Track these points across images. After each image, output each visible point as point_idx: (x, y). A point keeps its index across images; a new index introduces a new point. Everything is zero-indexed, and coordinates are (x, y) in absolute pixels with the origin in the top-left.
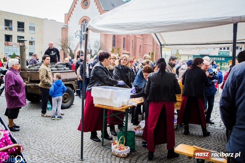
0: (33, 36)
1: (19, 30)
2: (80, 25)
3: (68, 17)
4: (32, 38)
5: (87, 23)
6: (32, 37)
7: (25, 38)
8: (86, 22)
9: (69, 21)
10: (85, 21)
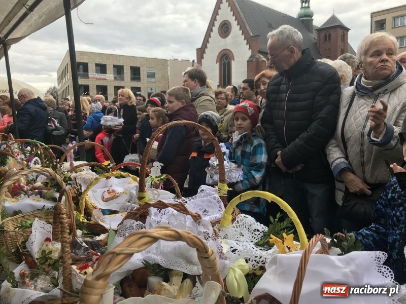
0: (153, 86)
1: (133, 79)
2: (218, 63)
3: (201, 52)
4: (151, 89)
5: (228, 60)
6: (151, 87)
7: (142, 89)
8: (226, 59)
9: (203, 58)
10: (225, 57)
